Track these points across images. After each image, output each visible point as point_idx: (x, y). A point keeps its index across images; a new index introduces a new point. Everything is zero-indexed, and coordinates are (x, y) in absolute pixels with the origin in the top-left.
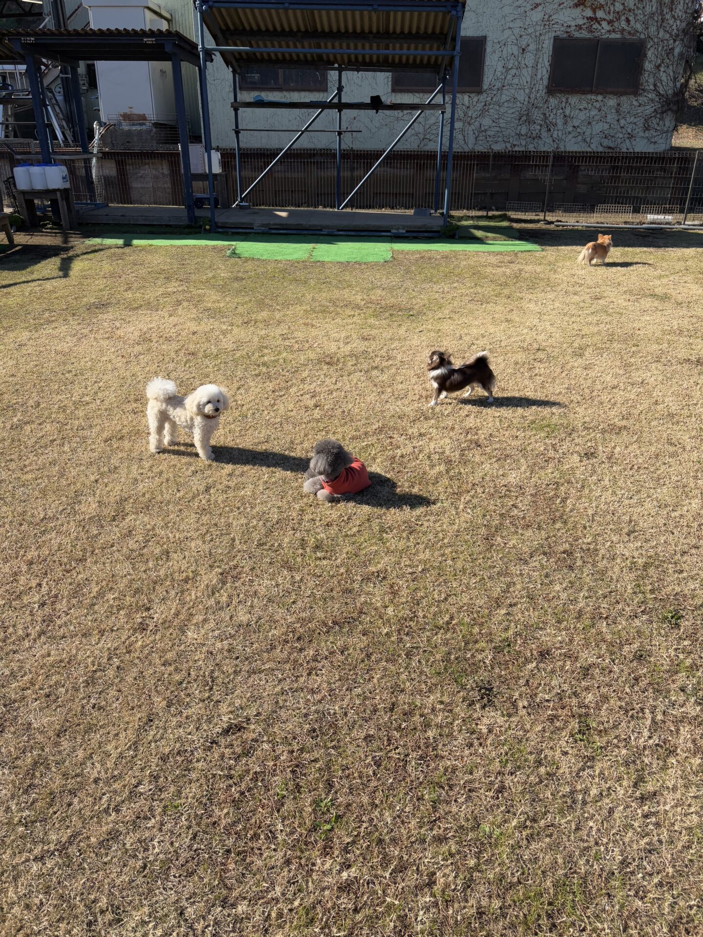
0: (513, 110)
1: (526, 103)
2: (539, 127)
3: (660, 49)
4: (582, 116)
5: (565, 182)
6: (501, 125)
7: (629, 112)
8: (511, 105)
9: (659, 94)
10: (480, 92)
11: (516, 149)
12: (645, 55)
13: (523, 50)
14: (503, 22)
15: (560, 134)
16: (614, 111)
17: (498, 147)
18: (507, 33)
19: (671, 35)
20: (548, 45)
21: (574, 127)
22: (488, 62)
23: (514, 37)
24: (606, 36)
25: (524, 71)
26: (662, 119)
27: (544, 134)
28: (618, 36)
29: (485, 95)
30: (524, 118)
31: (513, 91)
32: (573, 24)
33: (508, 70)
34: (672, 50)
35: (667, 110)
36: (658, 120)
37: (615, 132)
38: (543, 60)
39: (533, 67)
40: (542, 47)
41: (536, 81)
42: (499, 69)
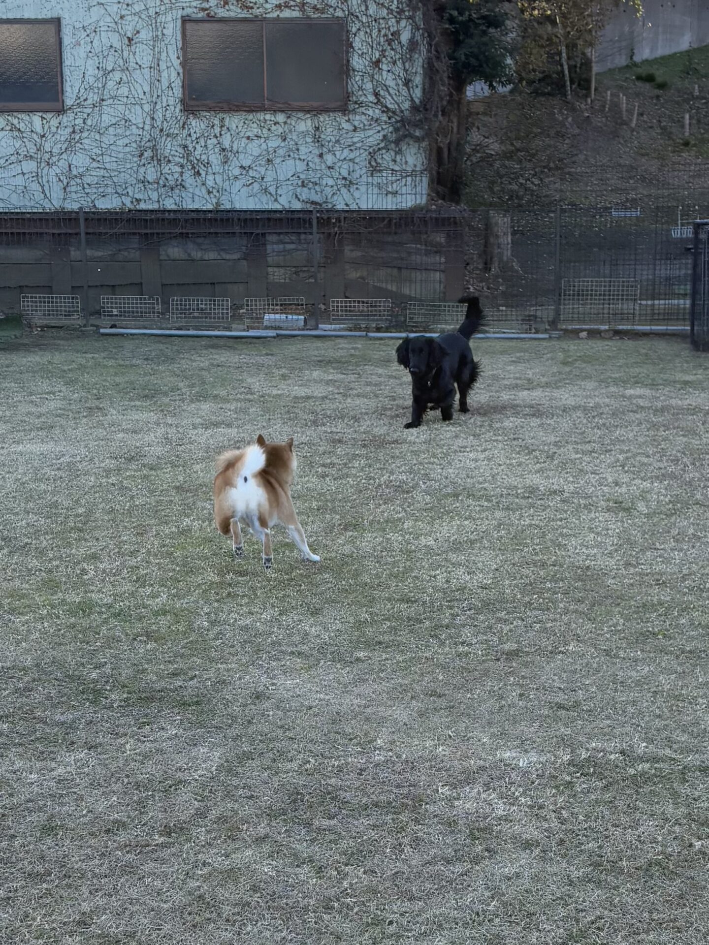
0: (126, 141)
1: (147, 127)
2: (179, 169)
3: (375, 33)
4: (254, 148)
5: (244, 263)
6: (108, 166)
7: (338, 141)
8: (120, 131)
9: (386, 110)
10: (61, 111)
11: (142, 206)
12: (351, 45)
13: (130, 40)
15: (219, 179)
16: (309, 140)
17: (108, 204)
18: (96, 12)
19: (390, 11)
20: (172, 29)
21: (242, 167)
22: (68, 61)
23: (109, 19)
24: (274, 15)
25: (137, 75)
26: (399, 152)
27: (189, 179)
28: (296, 14)
29: (71, 115)
30: (148, 154)
31: (121, 108)
33: (106, 73)
34: (396, 34)
35: (405, 136)
36: (393, 153)
37: (319, 176)
38: (168, 56)
39: (151, 68)
40: (163, 34)
41: (160, 91)
42: (91, 72)
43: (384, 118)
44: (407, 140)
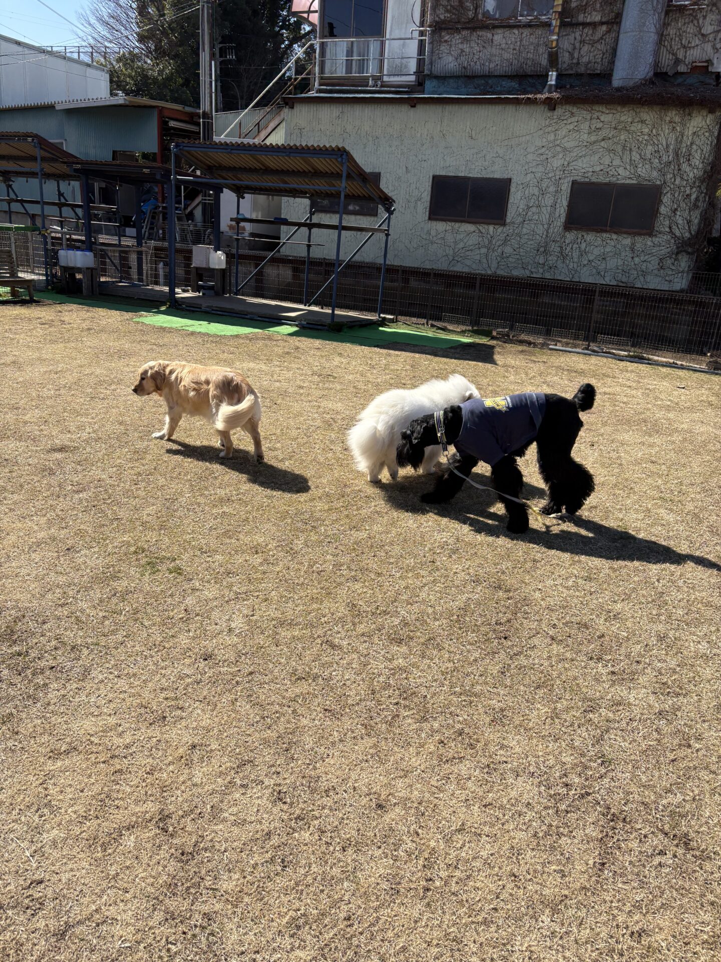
0: (532, 242)
1: (544, 236)
3: (676, 195)
6: (521, 254)
7: (643, 251)
8: (530, 237)
9: (675, 237)
10: (503, 224)
12: (661, 200)
13: (544, 191)
14: (526, 168)
15: (575, 266)
16: (628, 249)
17: (517, 273)
18: (530, 176)
20: (566, 187)
22: (511, 200)
23: (535, 180)
24: (622, 182)
25: (544, 209)
26: (677, 259)
28: (635, 182)
29: (508, 227)
31: (533, 226)
32: (591, 170)
33: (529, 207)
34: (689, 196)
35: (681, 251)
36: (673, 260)
37: (629, 268)
38: (561, 201)
39: (551, 206)
40: (561, 190)
41: (554, 218)
42: (521, 207)
43: (673, 241)
44: (683, 253)
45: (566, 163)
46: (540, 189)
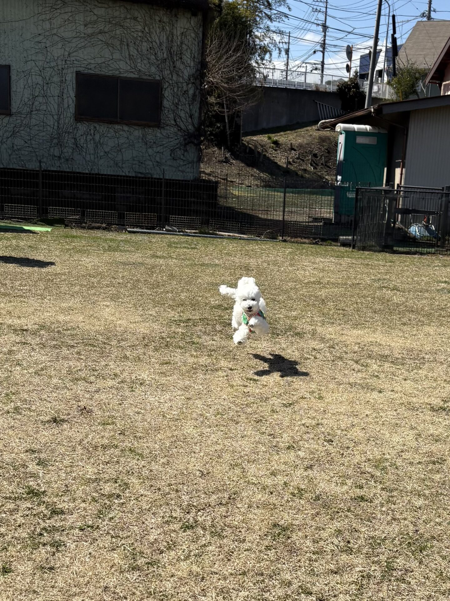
0: (44, 133)
1: (56, 128)
2: (71, 150)
3: (176, 90)
4: (111, 143)
6: (34, 146)
7: (155, 143)
8: (41, 128)
9: (180, 129)
10: (9, 115)
12: (163, 95)
13: (48, 81)
14: (25, 55)
16: (140, 141)
18: (30, 64)
19: (184, 79)
20: (71, 78)
21: (105, 152)
22: (14, 89)
23: (37, 69)
24: (124, 75)
25: (51, 99)
26: (186, 151)
28: (135, 76)
29: (14, 118)
30: (55, 141)
31: (42, 116)
32: (93, 62)
33: (35, 97)
34: (186, 91)
36: (183, 151)
37: (144, 159)
38: (68, 91)
39: (58, 96)
40: (66, 80)
41: (63, 109)
42: (26, 96)
43: (179, 133)
44: (190, 144)
45: (67, 53)
46: (44, 78)
